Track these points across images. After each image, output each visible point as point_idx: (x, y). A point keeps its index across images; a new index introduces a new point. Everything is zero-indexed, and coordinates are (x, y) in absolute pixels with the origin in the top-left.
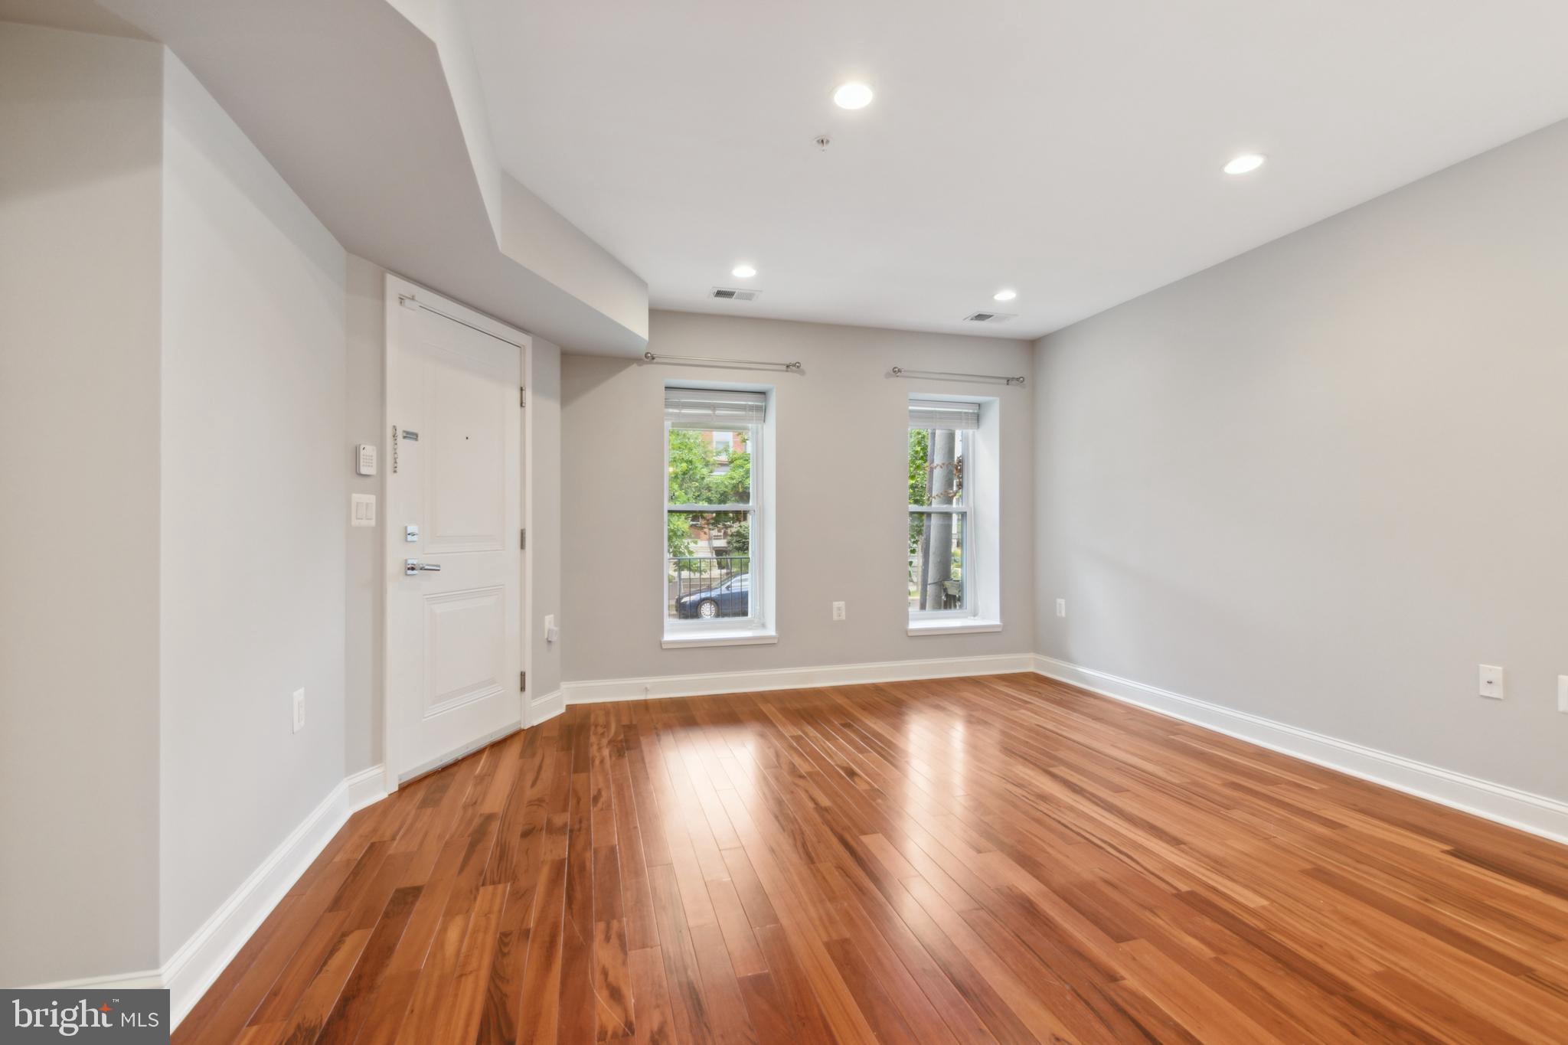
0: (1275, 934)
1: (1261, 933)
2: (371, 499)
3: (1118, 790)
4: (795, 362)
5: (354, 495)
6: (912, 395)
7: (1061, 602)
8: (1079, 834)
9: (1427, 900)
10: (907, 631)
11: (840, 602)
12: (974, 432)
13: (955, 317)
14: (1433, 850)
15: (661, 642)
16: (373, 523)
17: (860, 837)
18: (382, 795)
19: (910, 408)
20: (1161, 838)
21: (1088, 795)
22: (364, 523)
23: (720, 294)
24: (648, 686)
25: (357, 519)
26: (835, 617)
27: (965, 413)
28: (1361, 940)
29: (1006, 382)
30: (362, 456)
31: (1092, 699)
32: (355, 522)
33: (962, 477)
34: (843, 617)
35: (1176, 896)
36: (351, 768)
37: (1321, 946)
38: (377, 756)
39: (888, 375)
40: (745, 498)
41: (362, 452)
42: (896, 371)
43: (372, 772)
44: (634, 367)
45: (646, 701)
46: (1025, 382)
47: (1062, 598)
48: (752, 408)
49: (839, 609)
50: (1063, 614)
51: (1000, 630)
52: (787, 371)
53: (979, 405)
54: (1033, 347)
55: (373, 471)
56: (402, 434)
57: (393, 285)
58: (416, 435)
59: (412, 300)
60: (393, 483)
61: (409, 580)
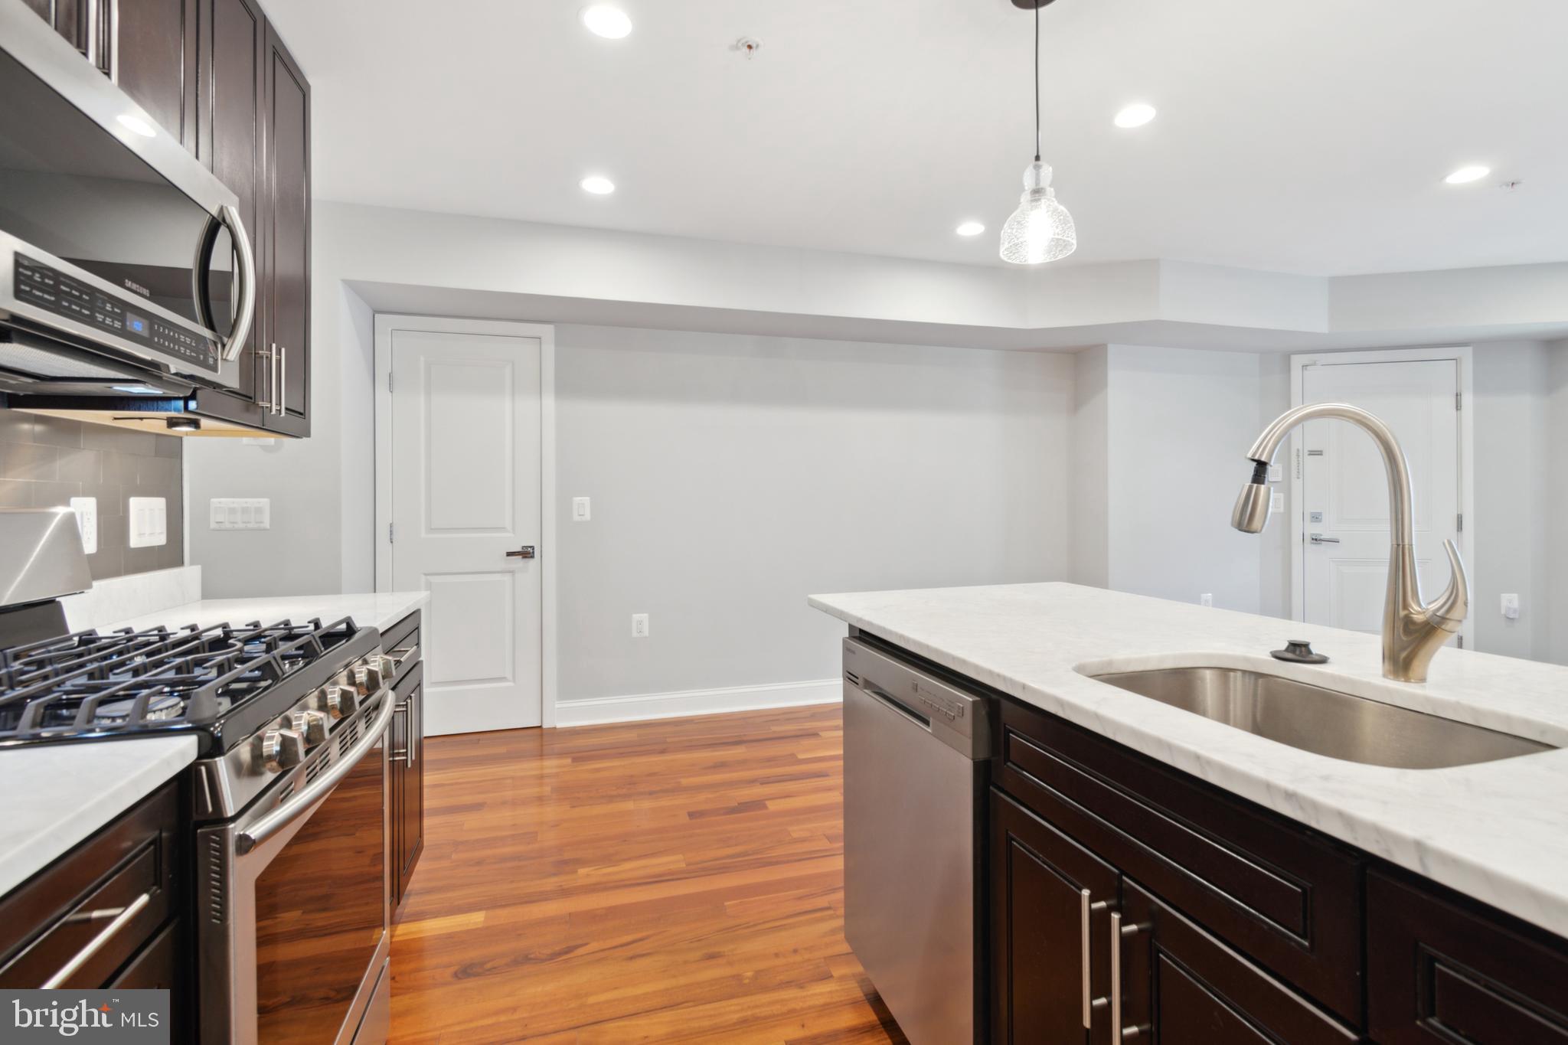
2: (1281, 496)
16: (1281, 510)
41: (1269, 468)
55: (1280, 479)
56: (1306, 453)
57: (1297, 361)
58: (1321, 451)
59: (1314, 364)
60: (1296, 485)
61: (1315, 547)
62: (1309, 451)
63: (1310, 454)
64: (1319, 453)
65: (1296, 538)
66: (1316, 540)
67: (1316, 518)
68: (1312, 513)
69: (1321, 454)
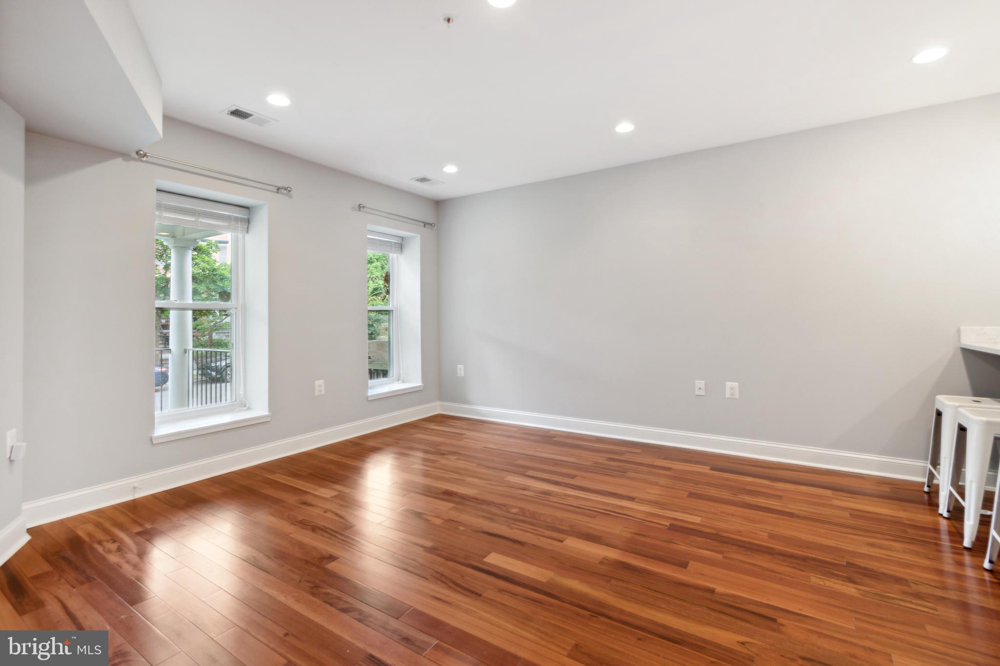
0: (723, 533)
1: (716, 534)
3: (573, 477)
4: (286, 187)
6: (371, 227)
7: (460, 367)
8: (589, 510)
9: (735, 494)
10: (367, 397)
11: (320, 381)
12: (397, 256)
13: (404, 177)
14: (706, 469)
15: (151, 437)
17: (483, 560)
19: (369, 236)
20: (624, 499)
21: (562, 484)
23: (237, 113)
24: (136, 485)
26: (317, 393)
27: (394, 242)
28: (747, 523)
29: (423, 225)
31: (492, 425)
33: (389, 286)
34: (323, 392)
35: (668, 529)
37: (740, 532)
39: (353, 209)
40: (226, 297)
42: (360, 207)
44: (119, 161)
45: (134, 500)
46: (434, 228)
47: (462, 365)
48: (236, 219)
49: (320, 386)
50: (463, 375)
51: (422, 388)
52: (278, 192)
53: (403, 238)
54: (439, 205)
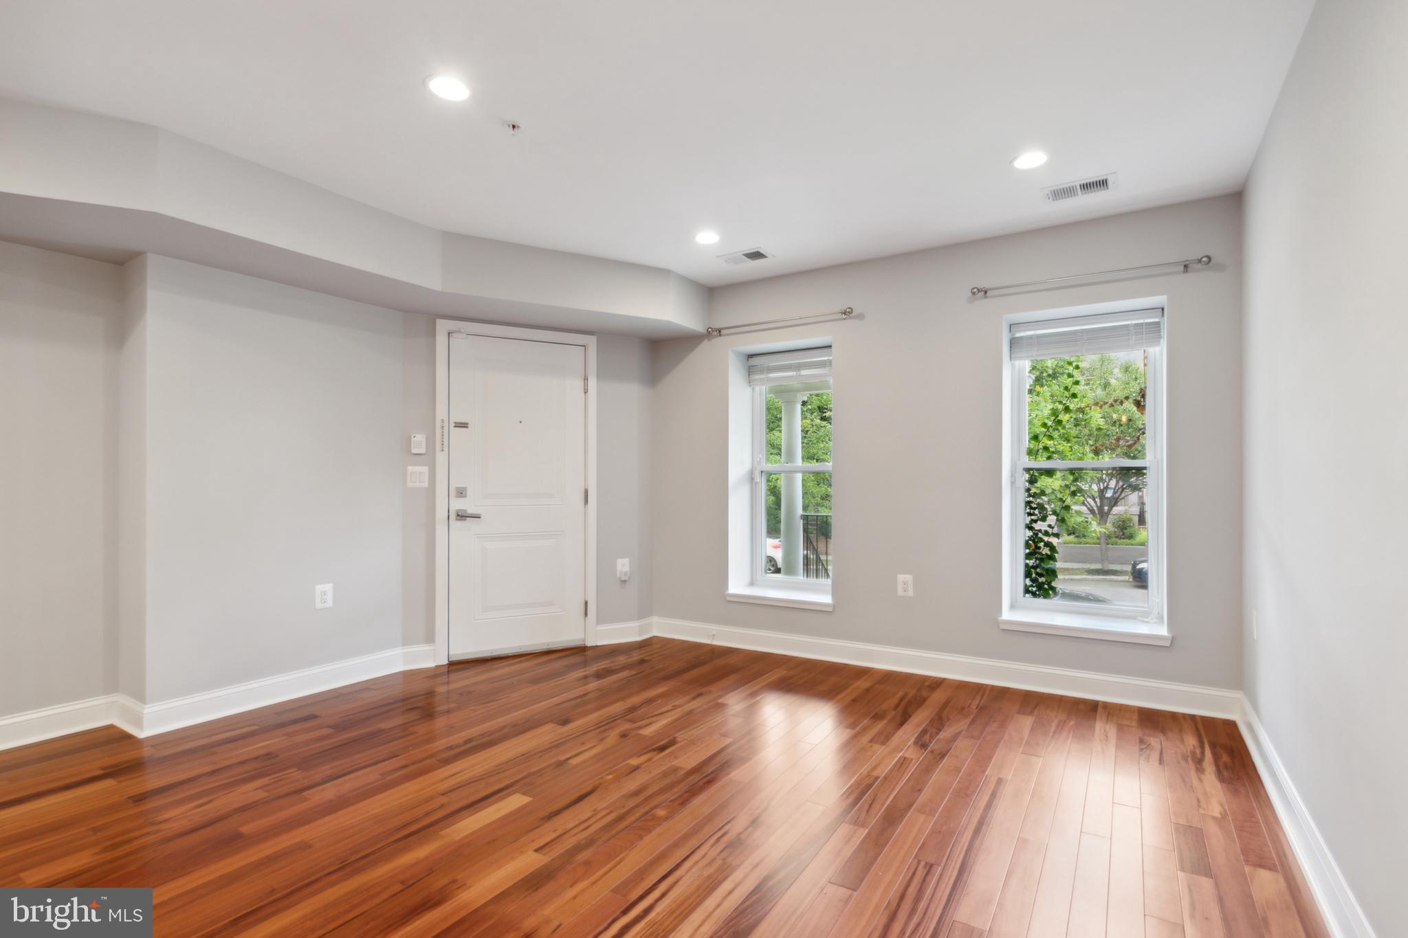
2: (425, 469)
4: (846, 308)
5: (409, 467)
11: (906, 575)
15: (725, 594)
16: (426, 485)
18: (430, 664)
22: (418, 485)
24: (715, 633)
25: (411, 482)
26: (900, 592)
30: (412, 442)
32: (410, 485)
34: (910, 593)
36: (406, 642)
38: (430, 638)
41: (413, 439)
43: (425, 648)
49: (905, 583)
51: (1167, 643)
54: (1240, 202)
55: (423, 451)
56: (452, 425)
57: (442, 326)
58: (467, 424)
59: (459, 332)
60: (441, 458)
61: (460, 523)
62: (455, 423)
63: (455, 426)
64: (463, 425)
65: (441, 513)
66: (462, 516)
67: (461, 493)
68: (457, 488)
69: (467, 427)
